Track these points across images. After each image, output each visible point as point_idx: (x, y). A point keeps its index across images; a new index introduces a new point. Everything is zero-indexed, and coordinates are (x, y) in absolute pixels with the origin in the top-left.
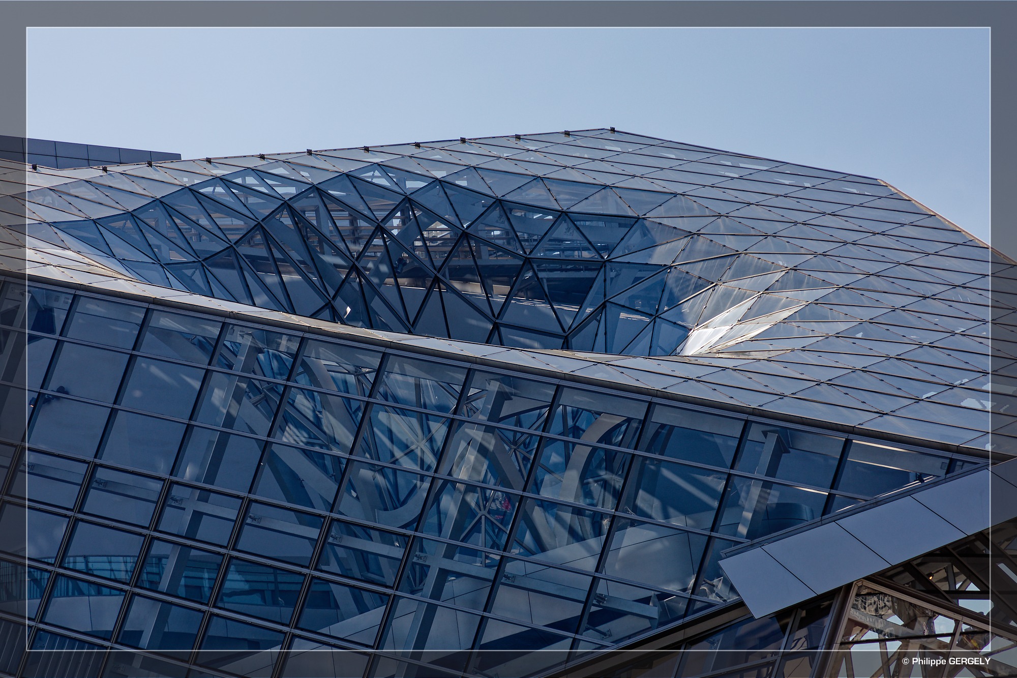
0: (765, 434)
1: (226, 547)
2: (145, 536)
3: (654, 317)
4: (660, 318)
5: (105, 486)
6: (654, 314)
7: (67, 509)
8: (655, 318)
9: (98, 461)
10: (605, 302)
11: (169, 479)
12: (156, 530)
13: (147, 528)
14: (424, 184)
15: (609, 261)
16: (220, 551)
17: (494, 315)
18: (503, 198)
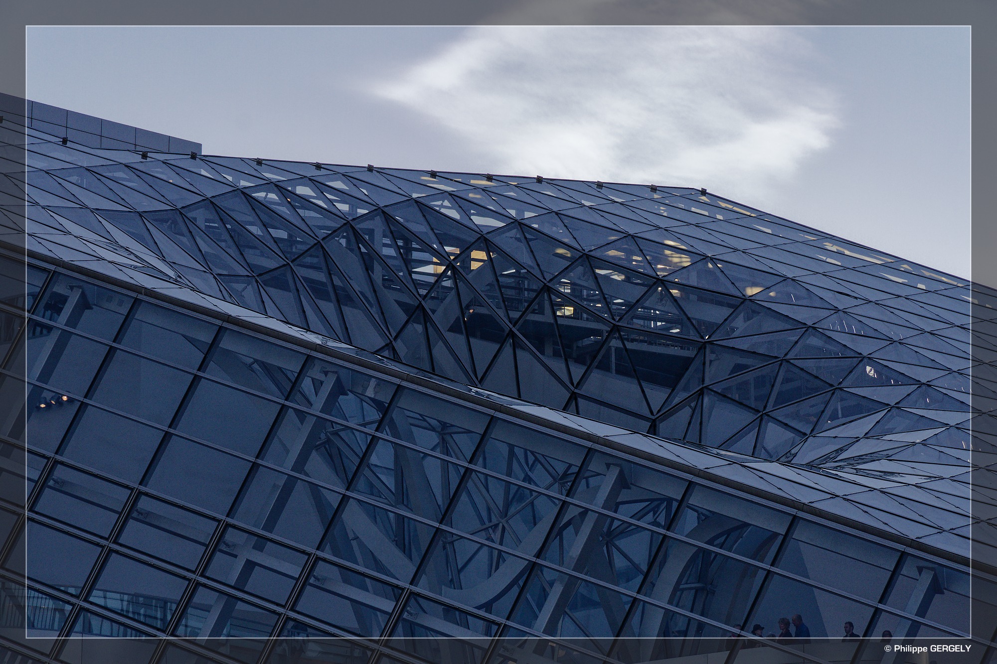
0: (920, 570)
1: (283, 606)
2: (189, 580)
3: (761, 413)
4: (768, 416)
5: (146, 519)
6: (762, 410)
7: (101, 537)
8: (761, 416)
9: (143, 488)
10: (702, 389)
11: (224, 521)
12: (203, 575)
13: (194, 572)
14: (502, 224)
15: (711, 343)
16: (276, 609)
17: (572, 384)
18: (591, 253)
